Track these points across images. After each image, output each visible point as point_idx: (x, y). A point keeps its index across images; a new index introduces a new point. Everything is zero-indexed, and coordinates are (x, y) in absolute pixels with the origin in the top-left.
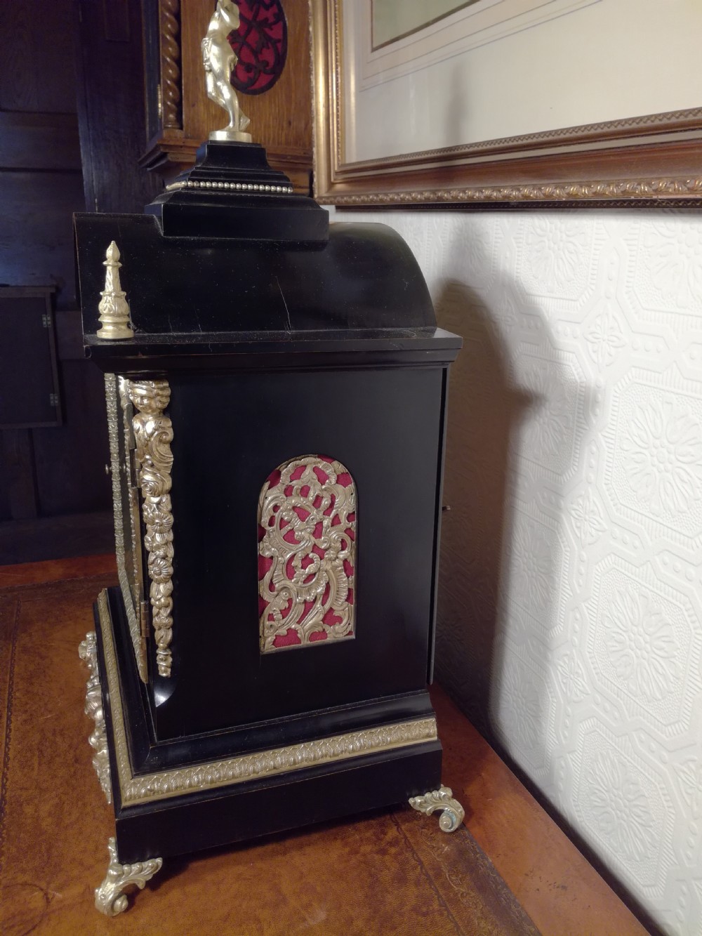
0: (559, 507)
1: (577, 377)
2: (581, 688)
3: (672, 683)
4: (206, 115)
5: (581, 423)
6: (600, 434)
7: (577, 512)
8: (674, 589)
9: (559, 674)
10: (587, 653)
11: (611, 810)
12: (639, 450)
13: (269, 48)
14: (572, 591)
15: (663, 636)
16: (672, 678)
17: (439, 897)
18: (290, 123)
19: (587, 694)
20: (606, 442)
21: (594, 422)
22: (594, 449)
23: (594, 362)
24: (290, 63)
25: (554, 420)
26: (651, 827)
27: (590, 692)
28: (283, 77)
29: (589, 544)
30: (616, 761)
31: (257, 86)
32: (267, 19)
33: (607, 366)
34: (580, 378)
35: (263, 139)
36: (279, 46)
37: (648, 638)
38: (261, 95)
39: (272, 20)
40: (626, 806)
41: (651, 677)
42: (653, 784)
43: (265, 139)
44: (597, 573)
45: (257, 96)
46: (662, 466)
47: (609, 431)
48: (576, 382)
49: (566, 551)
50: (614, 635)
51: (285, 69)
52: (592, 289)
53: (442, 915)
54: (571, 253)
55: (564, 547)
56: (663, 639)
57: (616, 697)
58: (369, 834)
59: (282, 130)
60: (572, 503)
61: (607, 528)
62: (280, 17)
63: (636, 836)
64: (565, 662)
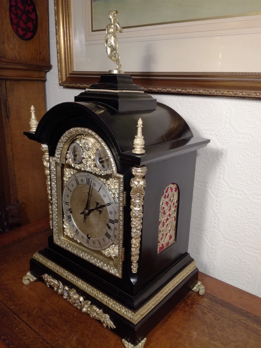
0: (206, 186)
1: (213, 147)
2: (219, 240)
3: (258, 230)
4: (8, 48)
5: (216, 160)
6: (224, 164)
7: (215, 187)
8: (258, 204)
9: (208, 237)
10: (221, 229)
11: (234, 272)
12: (242, 167)
13: (30, 22)
14: (213, 211)
15: (254, 218)
16: (258, 229)
17: (217, 313)
18: (40, 53)
19: (222, 241)
20: (227, 165)
21: (222, 160)
22: (222, 168)
23: (221, 142)
24: (39, 29)
25: (202, 160)
26: (251, 273)
27: (223, 240)
28: (37, 34)
29: (221, 196)
30: (236, 258)
31: (27, 37)
32: (29, 10)
33: (227, 143)
34: (214, 147)
35: (31, 59)
36: (34, 21)
37: (248, 220)
38: (29, 41)
39: (31, 11)
40: (240, 270)
41: (250, 230)
42: (252, 260)
43: (31, 58)
44: (225, 204)
45: (28, 41)
46: (252, 171)
47: (228, 162)
48: (213, 148)
49: (210, 200)
50: (233, 221)
51: (38, 31)
52: (219, 121)
53: (223, 318)
54: (208, 109)
55: (209, 198)
56: (254, 219)
57: (235, 239)
58: (183, 304)
59: (38, 55)
60: (212, 185)
61: (228, 190)
62: (34, 10)
63: (245, 277)
64: (211, 233)
